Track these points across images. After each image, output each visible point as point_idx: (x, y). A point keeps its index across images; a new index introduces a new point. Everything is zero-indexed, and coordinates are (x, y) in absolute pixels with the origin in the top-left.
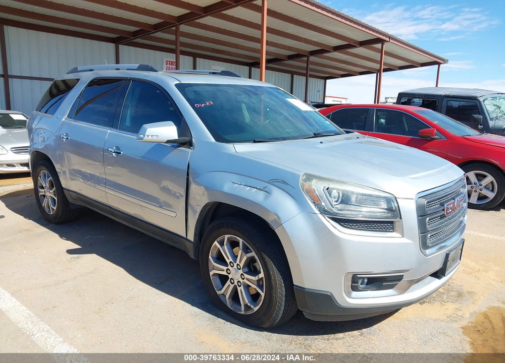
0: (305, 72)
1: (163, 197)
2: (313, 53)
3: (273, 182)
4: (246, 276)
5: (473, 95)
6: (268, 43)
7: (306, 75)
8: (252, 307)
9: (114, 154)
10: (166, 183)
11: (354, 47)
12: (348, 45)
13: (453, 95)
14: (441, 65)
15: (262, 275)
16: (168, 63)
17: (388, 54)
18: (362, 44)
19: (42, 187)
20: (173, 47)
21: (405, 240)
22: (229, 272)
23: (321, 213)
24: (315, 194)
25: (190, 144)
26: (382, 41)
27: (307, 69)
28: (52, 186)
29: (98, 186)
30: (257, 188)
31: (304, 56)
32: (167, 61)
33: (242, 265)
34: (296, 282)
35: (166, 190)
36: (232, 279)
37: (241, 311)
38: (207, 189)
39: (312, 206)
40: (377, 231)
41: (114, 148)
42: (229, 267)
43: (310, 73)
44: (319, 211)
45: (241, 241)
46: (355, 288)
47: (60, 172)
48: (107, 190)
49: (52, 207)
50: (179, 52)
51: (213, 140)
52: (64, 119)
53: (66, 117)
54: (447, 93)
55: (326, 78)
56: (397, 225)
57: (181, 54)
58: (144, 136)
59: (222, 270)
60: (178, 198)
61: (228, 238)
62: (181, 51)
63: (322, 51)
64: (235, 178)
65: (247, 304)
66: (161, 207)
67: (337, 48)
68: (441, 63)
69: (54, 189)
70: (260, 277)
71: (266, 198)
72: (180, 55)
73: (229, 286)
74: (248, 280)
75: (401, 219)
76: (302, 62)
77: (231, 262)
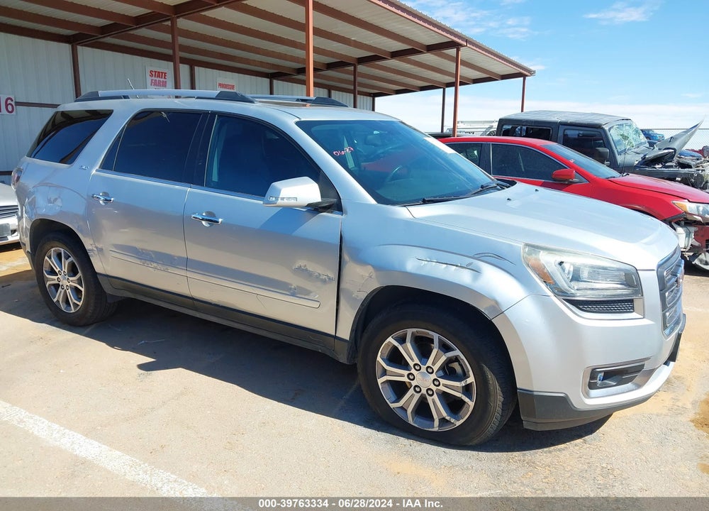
0: (352, 87)
1: (295, 281)
2: (362, 61)
3: (481, 257)
4: (443, 381)
5: (596, 122)
6: (316, 50)
7: (353, 92)
8: (453, 420)
9: (204, 223)
10: (301, 263)
11: (420, 52)
12: (410, 51)
13: (571, 123)
14: (527, 78)
15: (471, 379)
16: (154, 73)
17: (465, 64)
18: (431, 48)
19: (53, 272)
20: (170, 52)
21: (646, 322)
22: (411, 377)
23: (556, 295)
24: (545, 271)
25: (337, 207)
26: (456, 46)
27: (354, 83)
28: (73, 271)
29: (171, 270)
30: (457, 266)
31: (349, 64)
32: (151, 72)
33: (436, 368)
34: (521, 383)
35: (302, 271)
36: (416, 386)
37: (433, 427)
38: (378, 268)
39: (543, 286)
40: (614, 312)
41: (204, 214)
42: (413, 371)
43: (358, 88)
44: (553, 292)
45: (436, 337)
46: (592, 386)
47: (92, 250)
48: (189, 274)
49: (76, 302)
50: (178, 60)
51: (372, 201)
52: (94, 172)
53: (97, 168)
54: (563, 120)
55: (374, 95)
56: (636, 303)
57: (181, 63)
58: (277, 198)
59: (400, 375)
60: (324, 281)
61: (413, 333)
62: (180, 58)
63: (374, 58)
64: (421, 253)
65: (444, 418)
66: (293, 295)
67: (395, 55)
68: (527, 76)
69: (80, 274)
70: (468, 382)
71: (475, 278)
72: (180, 65)
73: (412, 396)
74: (446, 386)
75: (642, 296)
76: (348, 72)
77: (415, 365)
